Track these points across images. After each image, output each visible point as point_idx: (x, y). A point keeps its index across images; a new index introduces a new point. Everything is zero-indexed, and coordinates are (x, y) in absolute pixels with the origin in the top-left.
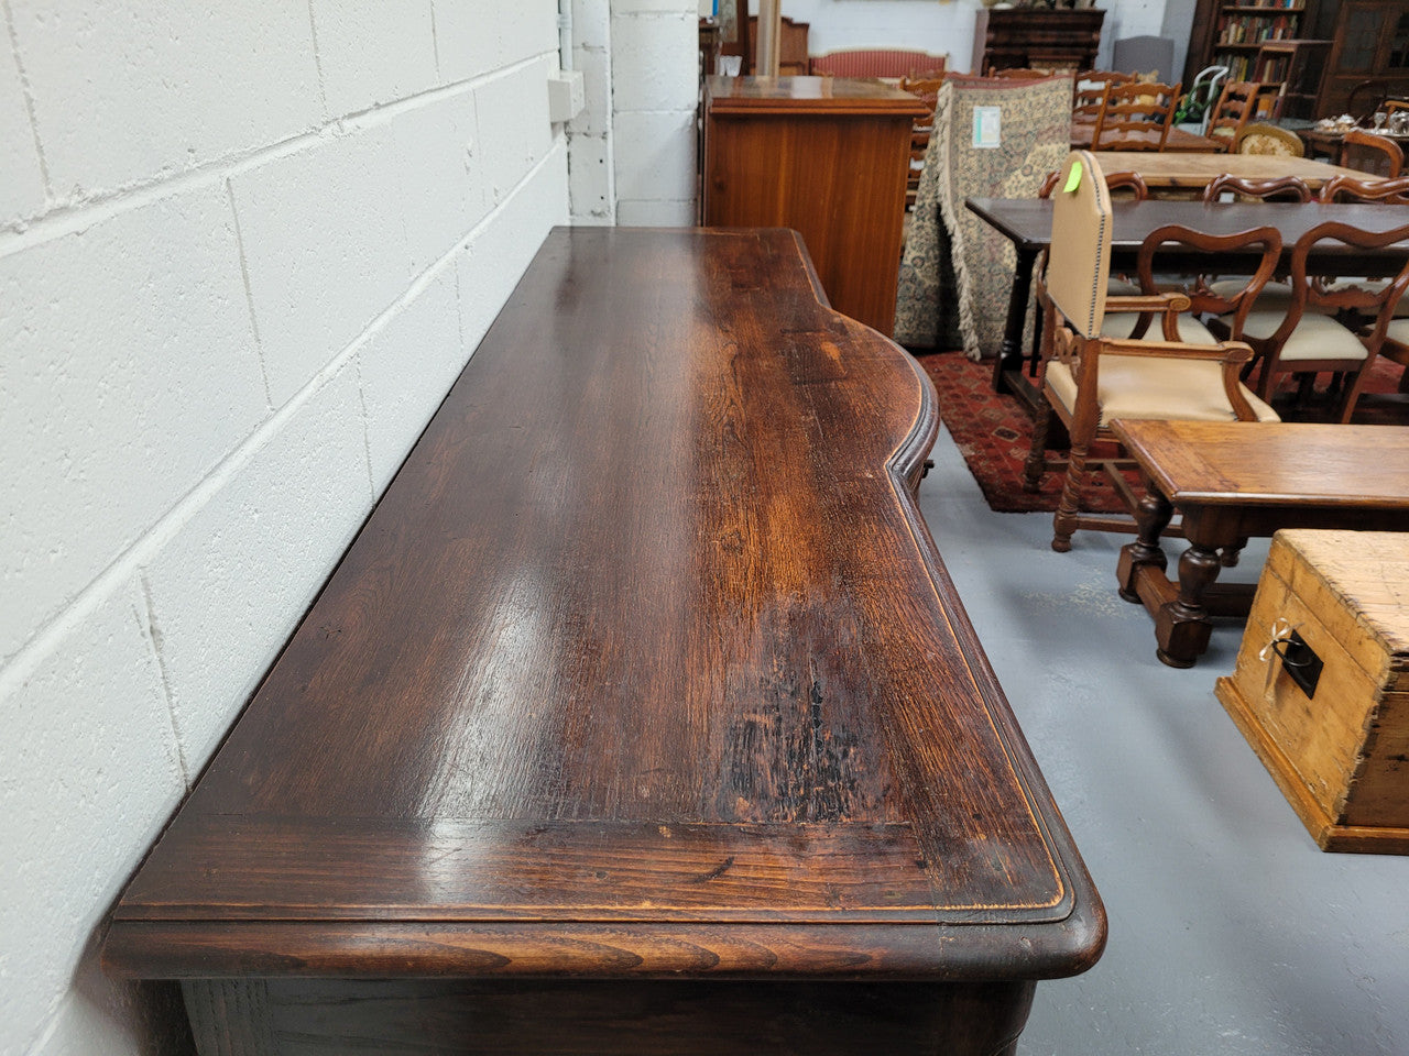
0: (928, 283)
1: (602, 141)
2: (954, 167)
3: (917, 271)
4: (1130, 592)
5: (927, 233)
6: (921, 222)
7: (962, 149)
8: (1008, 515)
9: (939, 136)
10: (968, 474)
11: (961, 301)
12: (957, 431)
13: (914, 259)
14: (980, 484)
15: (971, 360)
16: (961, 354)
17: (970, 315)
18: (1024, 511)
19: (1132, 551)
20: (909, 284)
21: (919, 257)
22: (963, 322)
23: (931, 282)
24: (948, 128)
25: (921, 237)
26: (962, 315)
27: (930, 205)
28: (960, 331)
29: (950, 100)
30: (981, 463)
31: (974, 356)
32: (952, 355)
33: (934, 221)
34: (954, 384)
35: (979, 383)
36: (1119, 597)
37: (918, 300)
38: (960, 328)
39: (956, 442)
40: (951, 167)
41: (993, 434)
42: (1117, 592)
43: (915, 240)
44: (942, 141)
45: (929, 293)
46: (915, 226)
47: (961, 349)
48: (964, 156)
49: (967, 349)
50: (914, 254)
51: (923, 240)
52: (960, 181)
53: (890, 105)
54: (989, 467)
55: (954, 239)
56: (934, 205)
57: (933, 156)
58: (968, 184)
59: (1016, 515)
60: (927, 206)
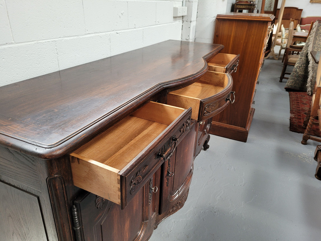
0: (300, 73)
1: (190, 23)
2: (314, 43)
3: (297, 69)
4: (316, 158)
5: (303, 60)
6: (301, 57)
7: (318, 39)
8: (294, 132)
9: (311, 35)
10: (289, 121)
11: (308, 79)
12: (293, 111)
13: (297, 66)
14: (290, 124)
15: (308, 95)
16: (306, 93)
17: (310, 83)
18: (299, 133)
19: (319, 147)
20: (294, 72)
21: (299, 66)
22: (308, 84)
23: (301, 73)
24: (314, 33)
25: (300, 61)
26: (308, 82)
27: (305, 53)
28: (306, 87)
29: (316, 26)
30: (294, 119)
31: (309, 94)
32: (304, 93)
33: (305, 57)
34: (299, 100)
35: (307, 101)
36: (313, 159)
37: (296, 77)
38: (307, 86)
39: (290, 113)
40: (313, 44)
41: (303, 113)
42: (313, 158)
43: (298, 61)
44: (312, 37)
45: (300, 76)
46: (299, 58)
47: (306, 92)
48: (318, 41)
49: (307, 91)
50: (297, 65)
51: (301, 62)
52: (316, 47)
53: (261, 18)
54: (296, 120)
55: (310, 62)
56: (306, 53)
57: (308, 40)
58: (318, 49)
59: (296, 133)
60: (304, 53)
